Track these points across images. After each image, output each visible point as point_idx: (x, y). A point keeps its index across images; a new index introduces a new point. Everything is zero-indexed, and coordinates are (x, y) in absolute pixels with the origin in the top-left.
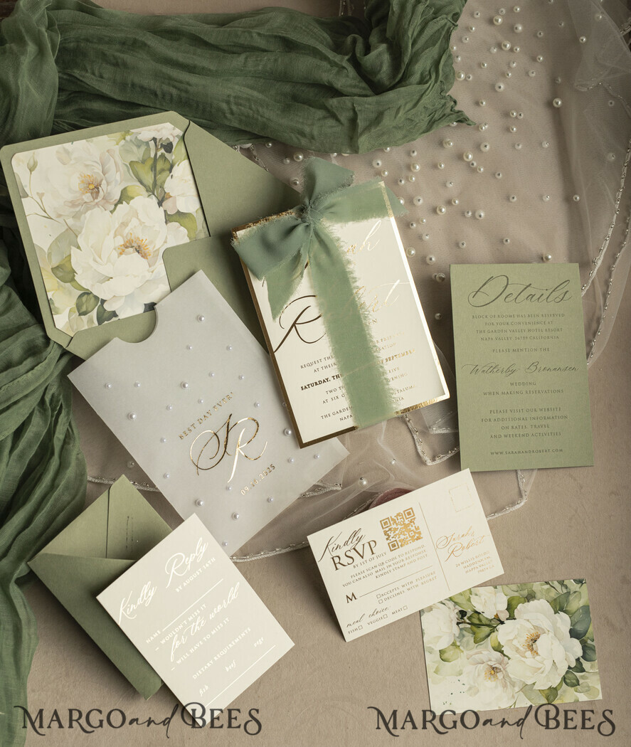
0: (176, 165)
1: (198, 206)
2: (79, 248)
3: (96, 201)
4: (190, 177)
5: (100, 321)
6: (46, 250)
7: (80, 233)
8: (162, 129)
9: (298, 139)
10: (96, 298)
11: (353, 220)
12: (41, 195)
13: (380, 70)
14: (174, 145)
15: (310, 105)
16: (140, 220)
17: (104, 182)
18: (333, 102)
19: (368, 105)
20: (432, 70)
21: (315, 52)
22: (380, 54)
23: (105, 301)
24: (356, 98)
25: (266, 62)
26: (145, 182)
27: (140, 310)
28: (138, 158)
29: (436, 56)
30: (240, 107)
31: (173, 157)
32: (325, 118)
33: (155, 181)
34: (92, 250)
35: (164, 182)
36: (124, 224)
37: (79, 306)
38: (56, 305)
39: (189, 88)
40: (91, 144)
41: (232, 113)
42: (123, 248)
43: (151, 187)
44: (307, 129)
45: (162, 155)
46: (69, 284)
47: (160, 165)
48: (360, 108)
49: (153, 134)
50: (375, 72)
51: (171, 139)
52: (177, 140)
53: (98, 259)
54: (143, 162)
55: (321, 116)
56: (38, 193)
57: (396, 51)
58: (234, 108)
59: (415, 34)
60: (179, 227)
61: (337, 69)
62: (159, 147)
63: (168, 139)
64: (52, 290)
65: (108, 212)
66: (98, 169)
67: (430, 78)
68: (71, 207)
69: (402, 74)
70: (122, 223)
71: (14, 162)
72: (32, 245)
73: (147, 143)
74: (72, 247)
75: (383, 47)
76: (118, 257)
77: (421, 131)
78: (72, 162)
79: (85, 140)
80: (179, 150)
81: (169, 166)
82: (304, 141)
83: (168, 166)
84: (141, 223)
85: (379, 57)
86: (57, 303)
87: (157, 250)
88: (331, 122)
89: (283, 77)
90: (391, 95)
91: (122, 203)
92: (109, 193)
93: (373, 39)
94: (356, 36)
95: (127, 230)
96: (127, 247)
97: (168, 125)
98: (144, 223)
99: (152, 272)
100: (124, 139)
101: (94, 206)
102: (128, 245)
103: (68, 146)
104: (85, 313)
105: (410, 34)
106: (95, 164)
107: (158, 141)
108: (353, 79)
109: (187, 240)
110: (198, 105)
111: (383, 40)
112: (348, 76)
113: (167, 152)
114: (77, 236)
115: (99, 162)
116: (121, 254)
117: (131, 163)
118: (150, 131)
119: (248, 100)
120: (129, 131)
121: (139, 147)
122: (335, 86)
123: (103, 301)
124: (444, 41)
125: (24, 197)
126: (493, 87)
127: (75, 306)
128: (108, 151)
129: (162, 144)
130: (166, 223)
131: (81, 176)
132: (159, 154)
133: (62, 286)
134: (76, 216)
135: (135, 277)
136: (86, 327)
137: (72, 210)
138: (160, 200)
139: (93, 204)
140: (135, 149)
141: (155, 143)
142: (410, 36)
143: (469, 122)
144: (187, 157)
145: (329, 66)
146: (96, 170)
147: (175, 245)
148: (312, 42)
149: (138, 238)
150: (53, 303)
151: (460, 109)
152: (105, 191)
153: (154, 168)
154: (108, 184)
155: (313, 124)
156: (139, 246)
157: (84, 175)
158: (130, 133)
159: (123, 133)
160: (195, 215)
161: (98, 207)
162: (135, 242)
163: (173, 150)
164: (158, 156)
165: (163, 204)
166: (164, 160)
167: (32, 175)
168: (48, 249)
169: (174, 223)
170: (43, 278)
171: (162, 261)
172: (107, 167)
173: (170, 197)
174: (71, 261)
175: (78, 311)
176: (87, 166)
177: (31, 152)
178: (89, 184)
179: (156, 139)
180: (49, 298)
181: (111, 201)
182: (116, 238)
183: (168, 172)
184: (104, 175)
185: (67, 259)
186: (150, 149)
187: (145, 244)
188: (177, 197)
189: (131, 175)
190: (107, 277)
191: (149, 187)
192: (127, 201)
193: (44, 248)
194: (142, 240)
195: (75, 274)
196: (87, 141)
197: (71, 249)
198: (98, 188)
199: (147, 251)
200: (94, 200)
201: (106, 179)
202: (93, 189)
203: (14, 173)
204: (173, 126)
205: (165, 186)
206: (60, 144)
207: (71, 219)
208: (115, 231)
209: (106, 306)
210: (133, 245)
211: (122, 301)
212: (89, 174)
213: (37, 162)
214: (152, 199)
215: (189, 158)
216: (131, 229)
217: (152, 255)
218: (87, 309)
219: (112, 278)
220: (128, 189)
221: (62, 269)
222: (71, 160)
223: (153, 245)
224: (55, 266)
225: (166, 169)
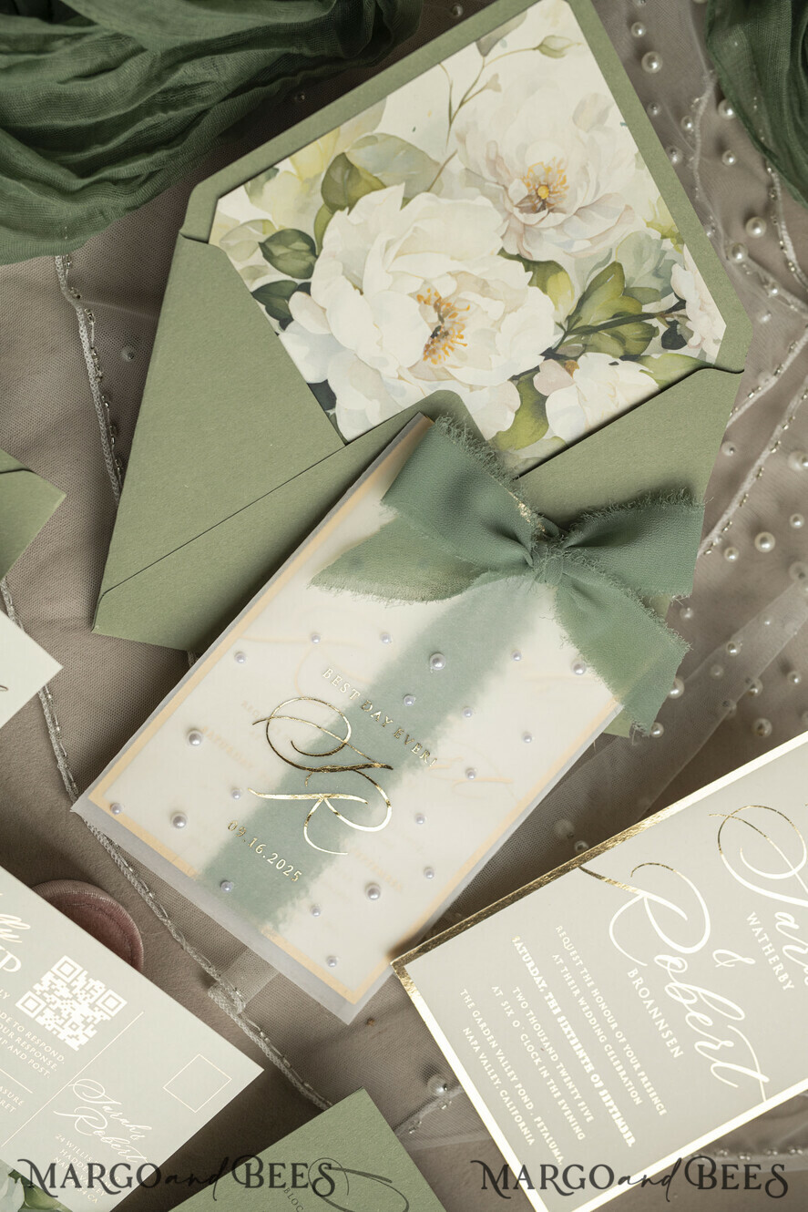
0: (641, 367)
1: (568, 436)
2: (406, 201)
3: (516, 211)
4: (624, 403)
5: (262, 294)
6: (377, 131)
7: (438, 194)
8: (709, 314)
10: (309, 271)
12: (494, 85)
14: (682, 351)
16: (502, 318)
17: (560, 217)
23: (310, 294)
26: (587, 306)
27: (312, 376)
28: (632, 279)
31: (655, 356)
33: (596, 329)
34: (409, 233)
35: (598, 350)
36: (484, 287)
37: (280, 237)
38: (267, 187)
40: (633, 166)
42: (434, 299)
43: (579, 325)
45: (653, 331)
46: (319, 201)
47: (630, 331)
49: (691, 299)
51: (693, 341)
52: (695, 354)
53: (393, 251)
54: (628, 293)
56: (496, 76)
60: (511, 408)
62: (669, 319)
63: (691, 333)
64: (296, 169)
65: (499, 244)
66: (584, 198)
68: (488, 159)
70: (485, 284)
72: (382, 96)
73: (668, 290)
74: (404, 184)
76: (410, 295)
78: (583, 134)
79: (636, 150)
80: (670, 363)
81: (634, 351)
83: (633, 347)
84: (497, 324)
86: (271, 187)
87: (447, 372)
91: (527, 270)
92: (540, 235)
95: (473, 297)
96: (437, 307)
97: (720, 327)
98: (499, 329)
99: (400, 378)
100: (664, 237)
101: (502, 210)
102: (443, 308)
103: (616, 115)
104: (268, 256)
106: (593, 186)
107: (681, 312)
113: (664, 338)
114: (428, 190)
115: (600, 194)
116: (419, 298)
117: (617, 267)
118: (696, 288)
120: (683, 242)
121: (656, 273)
123: (306, 288)
125: (480, 48)
127: (278, 229)
128: (628, 208)
129: (676, 322)
130: (513, 378)
131: (560, 162)
132: (655, 322)
133: (311, 188)
134: (472, 177)
135: (378, 343)
136: (238, 266)
137: (482, 163)
138: (559, 352)
139: (508, 206)
140: (649, 265)
141: (675, 308)
144: (664, 384)
146: (580, 194)
149: (463, 327)
150: (269, 178)
152: (543, 225)
153: (621, 318)
154: (560, 227)
156: (446, 334)
157: (562, 171)
158: (680, 245)
159: (676, 230)
160: (547, 436)
161: (505, 221)
162: (454, 322)
163: (670, 351)
164: (647, 321)
165: (551, 360)
166: (643, 336)
167: (532, 52)
168: (382, 134)
169: (518, 394)
170: (318, 141)
171: (429, 392)
172: (594, 213)
173: (570, 372)
174: (373, 193)
175: (270, 240)
176: (584, 169)
177: (579, 36)
178: (547, 186)
179: (684, 308)
180: (277, 166)
181: (525, 245)
182: (449, 277)
183: (621, 353)
184: (575, 214)
185: (375, 184)
186: (660, 301)
187: (456, 346)
188: (574, 386)
189: (591, 273)
190: (362, 281)
191: (578, 321)
192: (535, 281)
193: (381, 124)
194: (462, 337)
195: (347, 209)
196: (636, 155)
197: (398, 184)
198: (543, 208)
199: (441, 352)
200: (516, 206)
201: (565, 221)
202: (539, 197)
203: (525, 9)
204: (721, 339)
205: (589, 354)
206: (615, 98)
207: (463, 167)
208: (462, 272)
209: (298, 296)
210: (445, 319)
211: (318, 330)
212: (568, 181)
213: (563, 56)
214: (555, 334)
215: (663, 390)
216: (478, 305)
217: (435, 367)
218: (278, 257)
219: (362, 293)
220: (561, 274)
221: (350, 176)
222: (587, 131)
223: (457, 363)
224: (350, 159)
225: (627, 345)
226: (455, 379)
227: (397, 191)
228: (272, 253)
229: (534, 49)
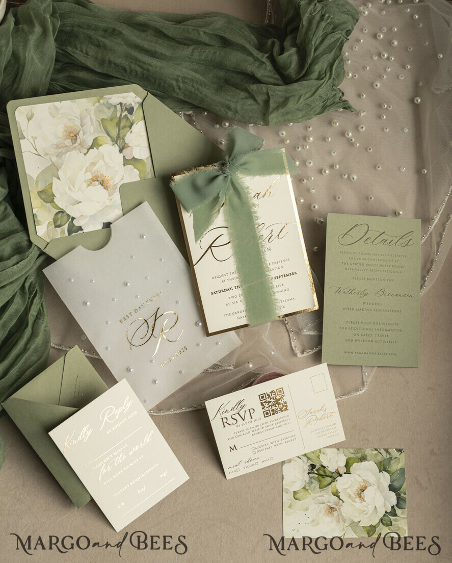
0: (135, 123)
1: (148, 155)
2: (59, 178)
3: (74, 145)
4: (144, 133)
5: (70, 232)
6: (35, 179)
7: (60, 168)
8: (127, 97)
9: (225, 111)
10: (68, 216)
11: (260, 175)
12: (34, 138)
13: (290, 67)
14: (135, 109)
15: (237, 88)
16: (105, 162)
17: (81, 132)
18: (254, 87)
19: (278, 92)
20: (327, 70)
21: (244, 49)
22: (290, 55)
23: (75, 218)
24: (270, 86)
25: (208, 53)
26: (111, 134)
27: (100, 227)
28: (108, 117)
29: (331, 60)
30: (185, 85)
31: (133, 118)
32: (246, 98)
33: (119, 134)
34: (69, 181)
35: (125, 135)
36: (93, 164)
37: (55, 221)
39: (150, 68)
40: (74, 103)
41: (180, 89)
42: (91, 181)
43: (115, 138)
44: (233, 105)
45: (126, 116)
46: (50, 204)
47: (123, 123)
48: (272, 94)
49: (121, 100)
50: (286, 67)
51: (133, 104)
52: (137, 105)
53: (72, 188)
54: (111, 120)
55: (244, 97)
56: (32, 137)
57: (303, 54)
58: (181, 85)
59: (317, 43)
60: (133, 169)
61: (258, 63)
62: (124, 109)
63: (131, 104)
64: (37, 208)
65: (82, 154)
66: (78, 123)
67: (326, 76)
68: (56, 148)
69: (305, 70)
71: (17, 113)
72: (25, 174)
73: (115, 106)
74: (54, 177)
75: (294, 50)
76: (87, 187)
77: (316, 113)
78: (59, 116)
79: (70, 101)
80: (138, 113)
81: (130, 124)
82: (230, 114)
83: (128, 124)
84: (106, 164)
85: (290, 57)
86: (40, 218)
87: (114, 185)
88: (251, 101)
89: (219, 66)
90: (295, 86)
91: (93, 149)
92: (84, 140)
93: (287, 43)
94: (275, 39)
95: (95, 168)
96: (94, 181)
97: (132, 94)
98: (108, 164)
99: (111, 200)
100: (99, 102)
101: (72, 150)
102: (95, 179)
103: (57, 104)
104: (59, 226)
105: (313, 42)
106: (76, 119)
107: (123, 105)
108: (270, 71)
109: (138, 179)
110: (155, 81)
111: (294, 45)
112: (266, 69)
113: (129, 113)
114: (58, 170)
115: (79, 117)
116: (89, 185)
117: (102, 120)
118: (118, 97)
119: (192, 80)
120: (103, 96)
121: (109, 108)
122: (256, 75)
123: (73, 219)
124: (338, 50)
125: (22, 139)
126: (372, 85)
127: (52, 220)
128: (86, 110)
129: (126, 108)
130: (124, 165)
131: (65, 126)
132: (123, 114)
133: (44, 206)
134: (59, 155)
135: (98, 203)
136: (59, 236)
137: (56, 150)
138: (121, 148)
139: (72, 147)
140: (106, 110)
141: (121, 107)
142: (313, 44)
143: (352, 109)
144: (143, 118)
145: (253, 61)
146: (76, 123)
147: (129, 182)
148: (242, 42)
149: (103, 175)
150: (36, 217)
151: (346, 99)
152: (81, 139)
153: (118, 124)
154: (84, 133)
155: (237, 102)
156: (103, 181)
157: (67, 126)
158: (103, 98)
159: (98, 97)
160: (146, 161)
161: (76, 150)
162: (100, 177)
163: (134, 113)
164: (122, 116)
165: (123, 151)
166: (126, 119)
167: (29, 123)
170: (31, 198)
171: (118, 192)
172: (84, 121)
173: (129, 147)
174: (53, 188)
175: (55, 224)
176: (70, 119)
177: (30, 107)
178: (70, 133)
179: (122, 104)
180: (34, 213)
181: (85, 146)
182: (86, 173)
183: (129, 129)
184: (82, 127)
185: (50, 186)
186: (117, 110)
187: (108, 179)
188: (134, 147)
189: (101, 128)
190: (77, 201)
192: (97, 147)
193: (33, 177)
194: (106, 176)
195: (54, 197)
197: (53, 179)
198: (76, 136)
199: (108, 184)
201: (83, 131)
202: (73, 137)
203: (15, 120)
204: (136, 95)
205: (126, 138)
207: (55, 157)
208: (86, 169)
209: (75, 222)
210: (98, 179)
211: (87, 219)
212: (71, 125)
213: (34, 113)
214: (115, 147)
215: (145, 120)
216: (98, 168)
217: (112, 188)
218: (61, 223)
219: (81, 202)
220: (98, 138)
221: (45, 193)
222: (59, 114)
223: (113, 180)
224: (40, 190)
225: (127, 125)
226: (117, 184)
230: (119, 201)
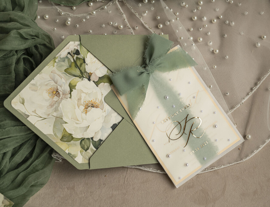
0: (86, 58)
1: (106, 69)
2: (66, 123)
3: (60, 97)
4: (95, 59)
5: (96, 147)
6: (53, 134)
7: (62, 116)
8: (69, 46)
10: (88, 139)
12: (35, 111)
14: (79, 50)
17: (59, 87)
23: (93, 137)
26: (76, 75)
27: (111, 130)
28: (67, 66)
31: (82, 55)
33: (81, 71)
34: (73, 120)
35: (85, 69)
36: (79, 99)
37: (83, 147)
38: (73, 153)
40: (42, 74)
42: (85, 110)
45: (77, 58)
46: (72, 141)
47: (79, 63)
49: (67, 51)
51: (76, 48)
52: (79, 47)
53: (78, 122)
54: (70, 66)
56: (33, 112)
60: (104, 84)
62: (73, 55)
63: (75, 49)
64: (67, 149)
65: (69, 99)
66: (53, 83)
68: (51, 108)
70: (78, 99)
71: (13, 105)
72: (45, 135)
73: (67, 57)
76: (86, 115)
78: (39, 88)
79: (38, 74)
80: (83, 51)
81: (83, 61)
83: (82, 61)
84: (86, 94)
87: (101, 101)
91: (72, 91)
92: (64, 90)
95: (82, 101)
96: (87, 108)
97: (71, 43)
99: (105, 111)
100: (55, 62)
101: (61, 100)
102: (87, 107)
103: (32, 82)
104: (88, 149)
106: (50, 82)
107: (71, 53)
113: (78, 55)
114: (62, 119)
115: (51, 80)
116: (86, 113)
117: (65, 70)
118: (64, 51)
120: (55, 57)
121: (64, 61)
123: (92, 138)
125: (28, 117)
127: (81, 149)
128: (52, 72)
129: (73, 53)
130: (97, 86)
131: (46, 91)
132: (75, 58)
133: (70, 144)
134: (56, 110)
135: (99, 118)
137: (52, 108)
138: (88, 78)
139: (60, 100)
140: (63, 63)
141: (70, 54)
144: (88, 51)
146: (52, 84)
147: (107, 93)
149: (89, 101)
150: (71, 154)
152: (62, 91)
153: (76, 66)
154: (61, 86)
156: (92, 104)
157: (48, 90)
158: (56, 58)
159: (53, 60)
160: (108, 74)
161: (63, 99)
162: (89, 103)
163: (80, 53)
164: (75, 60)
165: (91, 79)
166: (79, 59)
167: (25, 105)
168: (53, 132)
169: (100, 84)
170: (59, 146)
171: (106, 104)
172: (55, 80)
173: (92, 74)
174: (67, 130)
175: (84, 150)
176: (47, 85)
177: (18, 96)
178: (53, 92)
179: (69, 52)
180: (68, 153)
181: (67, 93)
182: (80, 108)
183: (84, 64)
184: (57, 84)
185: (64, 131)
186: (70, 59)
187: (94, 101)
188: (95, 72)
189: (68, 76)
190: (87, 127)
191: (80, 76)
192: (74, 88)
193: (51, 134)
194: (92, 101)
195: (72, 135)
196: (40, 74)
197: (63, 126)
198: (58, 92)
199: (96, 104)
200: (59, 98)
201: (59, 85)
202: (56, 93)
203: (16, 110)
204: (74, 42)
205: (87, 71)
206: (29, 83)
207: (55, 113)
208: (77, 105)
209: (94, 139)
210: (89, 106)
211: (100, 132)
212: (50, 88)
213: (23, 98)
214: (84, 80)
215: (89, 51)
216: (84, 99)
217: (100, 104)
218: (87, 146)
219: (89, 126)
220: (71, 83)
221: (65, 137)
222: (38, 87)
223: (98, 100)
224: (61, 138)
225: (82, 63)
226: (101, 99)
227: (65, 126)
228: (87, 148)
229: (24, 105)
230: (110, 109)
